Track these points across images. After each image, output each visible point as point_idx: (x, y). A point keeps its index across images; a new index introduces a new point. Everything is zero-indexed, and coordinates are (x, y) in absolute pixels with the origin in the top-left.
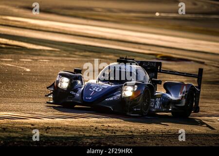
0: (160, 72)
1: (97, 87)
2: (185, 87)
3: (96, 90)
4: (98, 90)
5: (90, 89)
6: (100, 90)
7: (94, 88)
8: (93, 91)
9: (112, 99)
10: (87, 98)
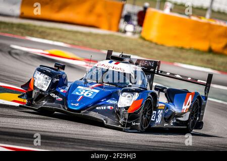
0: (158, 73)
1: (86, 91)
2: (191, 96)
3: (85, 95)
4: (88, 95)
5: (77, 93)
6: (90, 95)
7: (82, 91)
8: (81, 96)
9: (105, 108)
10: (72, 104)
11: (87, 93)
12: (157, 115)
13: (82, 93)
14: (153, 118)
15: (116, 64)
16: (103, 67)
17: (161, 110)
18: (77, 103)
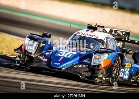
4: (68, 56)
5: (59, 55)
6: (70, 56)
7: (63, 53)
8: (62, 57)
9: (81, 66)
10: (55, 64)
11: (67, 54)
12: (125, 72)
13: (63, 55)
14: (121, 75)
15: (92, 32)
16: (81, 34)
17: (128, 68)
18: (58, 62)
